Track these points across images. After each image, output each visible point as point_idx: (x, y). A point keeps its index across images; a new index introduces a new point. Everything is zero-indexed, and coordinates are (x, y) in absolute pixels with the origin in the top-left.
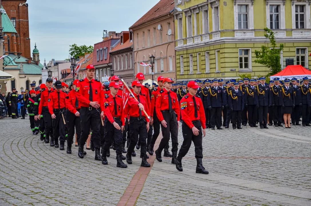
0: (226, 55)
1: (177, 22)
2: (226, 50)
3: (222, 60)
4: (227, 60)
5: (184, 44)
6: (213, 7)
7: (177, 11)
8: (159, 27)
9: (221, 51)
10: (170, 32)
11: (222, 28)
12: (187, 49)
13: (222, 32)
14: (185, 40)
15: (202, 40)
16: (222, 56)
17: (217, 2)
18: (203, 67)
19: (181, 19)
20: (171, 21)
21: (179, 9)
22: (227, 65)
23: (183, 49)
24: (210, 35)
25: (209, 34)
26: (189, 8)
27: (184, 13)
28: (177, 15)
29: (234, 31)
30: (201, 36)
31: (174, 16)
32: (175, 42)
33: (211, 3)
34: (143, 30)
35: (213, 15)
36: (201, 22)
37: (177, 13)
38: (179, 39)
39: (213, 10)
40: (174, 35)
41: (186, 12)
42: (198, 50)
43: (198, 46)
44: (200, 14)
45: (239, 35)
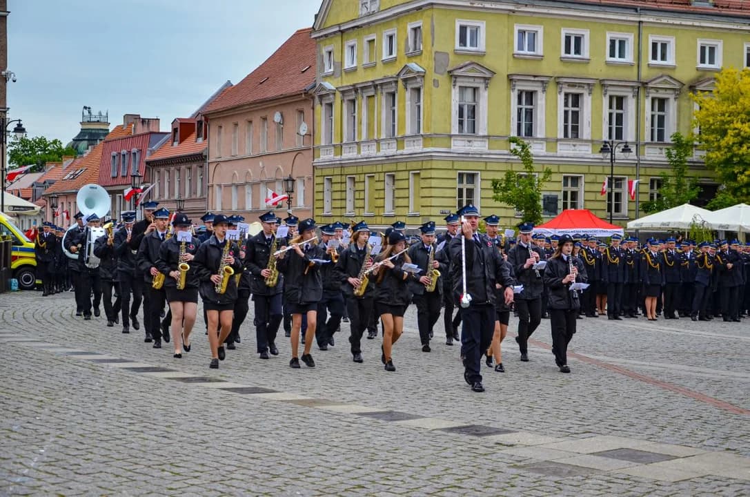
0: (434, 183)
1: (320, 110)
2: (434, 174)
3: (426, 192)
4: (435, 192)
5: (336, 155)
6: (409, 87)
7: (323, 88)
8: (277, 117)
9: (423, 174)
10: (304, 129)
11: (428, 130)
12: (342, 166)
13: (427, 138)
14: (339, 148)
15: (378, 150)
16: (424, 184)
17: (419, 80)
18: (379, 203)
19: (330, 105)
20: (307, 108)
21: (329, 85)
22: (435, 202)
23: (333, 166)
24: (400, 141)
25: (396, 139)
26: (354, 85)
27: (339, 95)
28: (321, 97)
29: (451, 136)
30: (378, 141)
31: (313, 98)
32: (314, 151)
33: (405, 80)
34: (235, 120)
35: (408, 103)
36: (379, 113)
37: (324, 93)
38: (323, 144)
39: (408, 94)
40: (311, 135)
41: (343, 92)
42: (366, 169)
43: (369, 161)
44: (376, 98)
45: (459, 146)
